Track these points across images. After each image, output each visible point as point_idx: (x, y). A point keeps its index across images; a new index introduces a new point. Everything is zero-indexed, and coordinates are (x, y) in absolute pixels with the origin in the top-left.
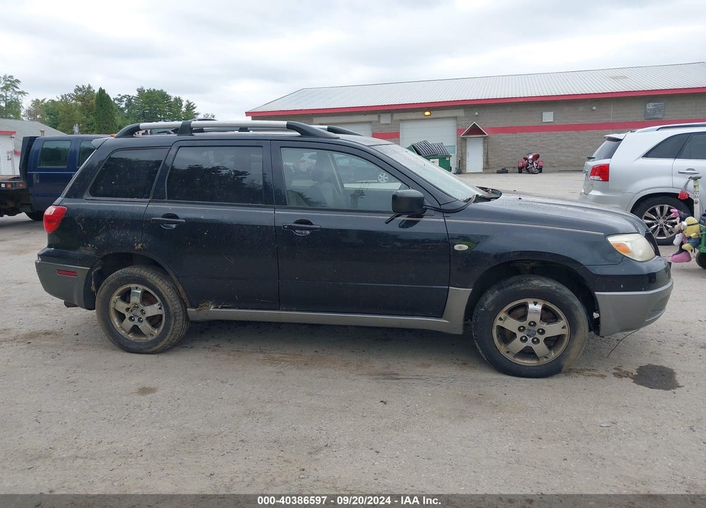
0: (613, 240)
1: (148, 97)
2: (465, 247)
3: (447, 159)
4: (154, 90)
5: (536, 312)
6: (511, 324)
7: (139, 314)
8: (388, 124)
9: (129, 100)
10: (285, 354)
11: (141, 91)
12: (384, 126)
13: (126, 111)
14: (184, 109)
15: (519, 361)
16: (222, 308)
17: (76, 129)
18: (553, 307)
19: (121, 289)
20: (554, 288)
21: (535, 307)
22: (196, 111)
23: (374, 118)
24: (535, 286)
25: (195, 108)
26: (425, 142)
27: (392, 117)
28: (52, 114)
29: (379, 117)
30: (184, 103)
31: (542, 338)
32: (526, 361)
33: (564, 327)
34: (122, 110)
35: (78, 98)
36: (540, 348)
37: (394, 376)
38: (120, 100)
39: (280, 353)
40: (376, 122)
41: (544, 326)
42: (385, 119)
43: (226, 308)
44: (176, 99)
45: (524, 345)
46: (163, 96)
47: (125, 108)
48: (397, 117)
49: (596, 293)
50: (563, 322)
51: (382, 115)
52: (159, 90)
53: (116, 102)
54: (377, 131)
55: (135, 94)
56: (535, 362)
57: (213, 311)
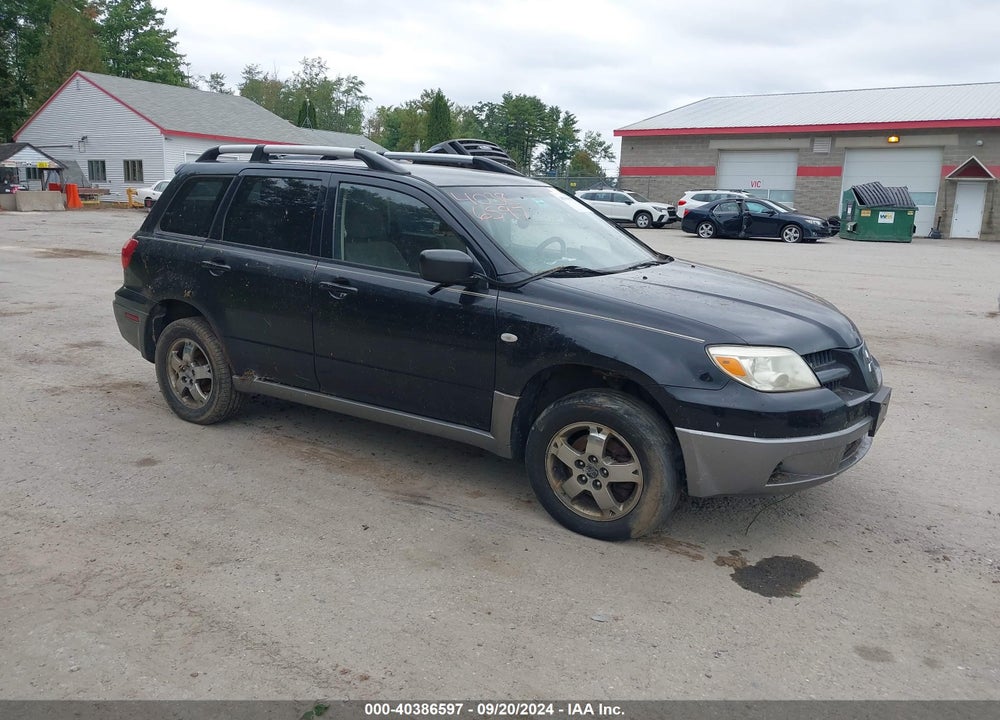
0: (717, 352)
1: (516, 106)
2: (514, 338)
3: (910, 213)
4: (525, 96)
5: (599, 441)
6: (568, 455)
7: (191, 374)
8: (827, 154)
9: (491, 110)
10: (335, 450)
11: (507, 98)
12: (817, 157)
13: (486, 125)
14: (560, 124)
15: (578, 509)
16: (265, 380)
17: (417, 146)
18: (621, 438)
19: (176, 344)
20: (621, 412)
21: (599, 436)
22: (576, 127)
23: (804, 143)
24: (597, 405)
25: (574, 123)
26: (877, 186)
27: (833, 141)
28: (393, 127)
29: (812, 141)
30: (562, 116)
31: (604, 482)
32: (587, 512)
33: (635, 472)
34: (481, 123)
35: (424, 106)
36: (603, 496)
37: (423, 501)
38: (480, 109)
39: (330, 448)
40: (806, 149)
41: (608, 464)
42: (822, 146)
43: (269, 381)
44: (552, 109)
45: (583, 487)
46: (536, 104)
47: (484, 121)
48: (841, 143)
49: (676, 428)
50: (635, 465)
51: (816, 139)
52: (532, 96)
53: (475, 112)
54: (807, 164)
55: (500, 101)
56: (598, 515)
57: (256, 382)
